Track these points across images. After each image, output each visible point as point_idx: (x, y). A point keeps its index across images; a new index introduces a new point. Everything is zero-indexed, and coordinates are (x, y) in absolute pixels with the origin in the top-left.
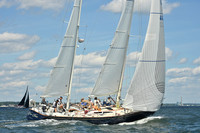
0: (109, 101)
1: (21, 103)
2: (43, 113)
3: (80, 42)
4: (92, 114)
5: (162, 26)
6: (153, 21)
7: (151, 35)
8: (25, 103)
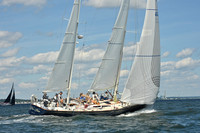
0: (106, 95)
1: (7, 100)
3: (79, 38)
4: (91, 108)
5: (157, 22)
6: (149, 17)
7: (147, 31)
8: (11, 100)
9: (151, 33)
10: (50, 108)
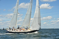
0: (27, 28)
2: (9, 31)
3: (19, 13)
4: (22, 31)
9: (38, 12)
10: (10, 31)
